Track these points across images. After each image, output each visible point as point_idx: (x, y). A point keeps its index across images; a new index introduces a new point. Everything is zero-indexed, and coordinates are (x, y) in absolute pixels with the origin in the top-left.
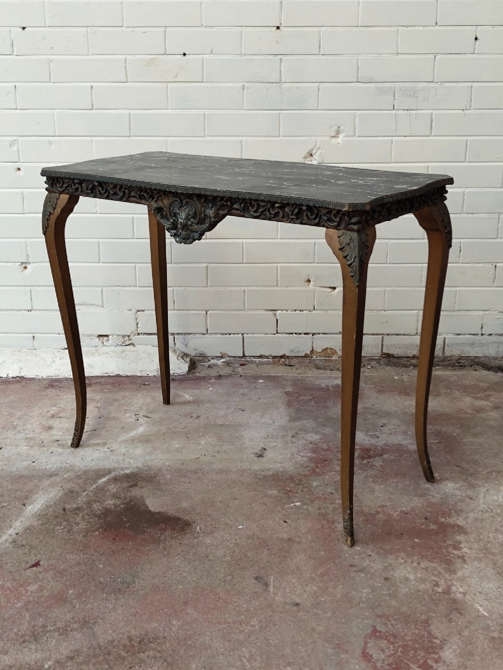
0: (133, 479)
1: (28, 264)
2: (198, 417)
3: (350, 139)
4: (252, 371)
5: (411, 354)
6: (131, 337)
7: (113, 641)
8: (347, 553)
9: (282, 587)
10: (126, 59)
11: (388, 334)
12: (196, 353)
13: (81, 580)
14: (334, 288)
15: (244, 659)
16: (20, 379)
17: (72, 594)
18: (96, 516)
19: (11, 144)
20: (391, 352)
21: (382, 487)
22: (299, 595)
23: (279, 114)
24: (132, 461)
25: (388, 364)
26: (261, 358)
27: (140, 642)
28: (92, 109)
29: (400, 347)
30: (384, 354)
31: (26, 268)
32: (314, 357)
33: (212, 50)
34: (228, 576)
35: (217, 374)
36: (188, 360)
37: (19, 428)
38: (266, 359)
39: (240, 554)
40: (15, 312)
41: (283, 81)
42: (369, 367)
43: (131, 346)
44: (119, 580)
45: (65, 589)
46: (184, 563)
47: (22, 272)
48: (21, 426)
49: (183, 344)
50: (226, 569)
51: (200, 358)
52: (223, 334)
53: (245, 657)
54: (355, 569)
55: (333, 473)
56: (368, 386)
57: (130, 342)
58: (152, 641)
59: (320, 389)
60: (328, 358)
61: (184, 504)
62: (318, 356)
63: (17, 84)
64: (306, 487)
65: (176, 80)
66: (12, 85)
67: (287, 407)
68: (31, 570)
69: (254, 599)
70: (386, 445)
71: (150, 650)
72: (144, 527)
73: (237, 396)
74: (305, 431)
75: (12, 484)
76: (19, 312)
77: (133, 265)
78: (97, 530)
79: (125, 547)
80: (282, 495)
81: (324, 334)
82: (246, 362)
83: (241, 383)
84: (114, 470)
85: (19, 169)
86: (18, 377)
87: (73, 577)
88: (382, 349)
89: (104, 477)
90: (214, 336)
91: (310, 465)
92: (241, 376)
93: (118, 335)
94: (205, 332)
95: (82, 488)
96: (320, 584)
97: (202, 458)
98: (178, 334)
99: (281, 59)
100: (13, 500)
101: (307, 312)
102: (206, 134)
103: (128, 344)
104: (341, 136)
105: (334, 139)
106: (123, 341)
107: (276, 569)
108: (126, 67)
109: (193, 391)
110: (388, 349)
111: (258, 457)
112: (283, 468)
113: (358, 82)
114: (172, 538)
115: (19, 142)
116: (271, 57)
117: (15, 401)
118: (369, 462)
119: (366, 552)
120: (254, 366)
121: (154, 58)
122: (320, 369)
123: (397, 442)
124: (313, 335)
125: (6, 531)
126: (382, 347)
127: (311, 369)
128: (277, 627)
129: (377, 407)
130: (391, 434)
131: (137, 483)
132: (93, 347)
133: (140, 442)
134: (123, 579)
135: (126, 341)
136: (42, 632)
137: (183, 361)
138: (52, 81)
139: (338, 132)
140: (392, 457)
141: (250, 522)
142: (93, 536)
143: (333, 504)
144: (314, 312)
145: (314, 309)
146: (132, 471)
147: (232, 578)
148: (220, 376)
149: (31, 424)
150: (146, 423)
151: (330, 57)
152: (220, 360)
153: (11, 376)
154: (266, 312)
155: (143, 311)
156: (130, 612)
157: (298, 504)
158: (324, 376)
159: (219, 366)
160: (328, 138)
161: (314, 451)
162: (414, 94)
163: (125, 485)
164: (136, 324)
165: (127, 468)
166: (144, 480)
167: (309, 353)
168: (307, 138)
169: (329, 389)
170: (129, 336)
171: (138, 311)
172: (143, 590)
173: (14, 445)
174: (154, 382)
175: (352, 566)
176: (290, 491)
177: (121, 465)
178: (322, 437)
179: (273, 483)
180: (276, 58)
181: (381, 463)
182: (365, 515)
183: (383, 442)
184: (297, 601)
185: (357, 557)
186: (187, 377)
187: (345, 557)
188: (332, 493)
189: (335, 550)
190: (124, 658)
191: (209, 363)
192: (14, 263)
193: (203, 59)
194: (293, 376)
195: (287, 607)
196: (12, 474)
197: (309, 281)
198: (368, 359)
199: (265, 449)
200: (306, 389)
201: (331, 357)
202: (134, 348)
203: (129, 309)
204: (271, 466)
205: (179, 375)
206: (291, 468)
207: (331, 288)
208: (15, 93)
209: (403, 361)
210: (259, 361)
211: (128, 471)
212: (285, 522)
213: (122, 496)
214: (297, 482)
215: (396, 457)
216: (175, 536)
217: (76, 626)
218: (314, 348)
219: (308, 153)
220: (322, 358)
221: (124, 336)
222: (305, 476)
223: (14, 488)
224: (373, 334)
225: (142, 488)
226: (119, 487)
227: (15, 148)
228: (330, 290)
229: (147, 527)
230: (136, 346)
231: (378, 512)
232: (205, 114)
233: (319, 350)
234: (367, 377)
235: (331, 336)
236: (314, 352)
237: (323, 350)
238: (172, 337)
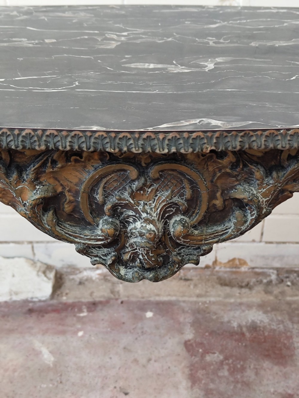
32: (217, 269)
35: (91, 300)
36: (52, 275)
42: (289, 283)
49: (46, 254)
51: (69, 270)
56: (295, 326)
59: (232, 334)
60: (234, 270)
62: (222, 267)
67: (190, 384)
73: (117, 354)
83: (123, 320)
92: (122, 302)
98: (37, 242)
109: (56, 339)
127: (213, 287)
137: (45, 279)
148: (94, 303)
152: (95, 271)
158: (233, 300)
159: (93, 281)
167: (211, 264)
169: (243, 334)
174: (3, 317)
186: (51, 306)
191: (80, 276)
194: (191, 302)
198: (287, 271)
200: (212, 333)
201: (239, 268)
205: (40, 301)
218: (218, 258)
220: (228, 270)
233: (224, 261)
234: (289, 304)
235: (241, 244)
236: (218, 263)
237: (229, 261)
238: (30, 246)
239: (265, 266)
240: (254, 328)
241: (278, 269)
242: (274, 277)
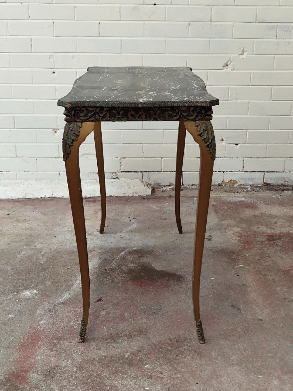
0: (140, 253)
1: (57, 130)
2: (165, 219)
3: (250, 56)
4: (188, 194)
5: (280, 183)
6: (117, 174)
7: (161, 341)
8: (280, 292)
9: (249, 311)
10: (120, 7)
11: (267, 172)
12: (155, 183)
13: (130, 308)
14: (237, 144)
15: (241, 350)
16: (53, 198)
17: (127, 315)
18: (125, 273)
19: (50, 57)
20: (269, 182)
21: (287, 256)
22: (260, 315)
23: (210, 40)
24: (135, 243)
25: (267, 189)
26: (193, 186)
27: (177, 342)
28: (99, 37)
29: (274, 179)
30: (265, 183)
31: (56, 132)
32: (224, 185)
33: (171, 2)
34: (215, 305)
35: (168, 195)
36: (151, 187)
37: (62, 225)
38: (196, 187)
39: (217, 293)
40: (49, 159)
41: (212, 21)
42: (256, 191)
43: (117, 179)
44: (152, 308)
45: (122, 313)
46: (187, 298)
47: (54, 134)
48: (62, 224)
49: (148, 178)
50: (213, 301)
51: (157, 186)
52: (171, 172)
53: (241, 349)
54: (288, 300)
55: (256, 249)
56: (259, 201)
57: (117, 177)
58: (184, 341)
59: (231, 203)
60: (231, 186)
61: (175, 266)
62: (226, 184)
63: (54, 21)
64: (243, 256)
65: (149, 19)
66: (52, 21)
67: (215, 213)
68: (98, 303)
69: (235, 317)
70: (281, 233)
71: (185, 346)
72: (156, 279)
73: (184, 207)
74: (231, 226)
75: (69, 256)
76: (51, 159)
77: (120, 130)
78: (129, 281)
79: (149, 290)
80: (231, 261)
81: (230, 171)
82: (184, 189)
83: (184, 200)
84: (127, 248)
85: (54, 72)
86: (51, 197)
87: (124, 306)
88: (264, 180)
89: (123, 252)
90: (166, 173)
91: (240, 245)
92: (183, 196)
93: (110, 173)
94: (161, 171)
95: (112, 258)
96: (270, 309)
97: (176, 241)
98: (144, 172)
99: (212, 8)
100: (73, 265)
101: (221, 158)
102: (166, 52)
103: (115, 178)
104: (245, 54)
105: (241, 56)
106: (112, 176)
107: (242, 301)
108: (120, 12)
109: (158, 204)
110: (267, 181)
111: (208, 240)
112: (225, 246)
113: (256, 22)
114: (174, 285)
115: (55, 57)
116: (206, 7)
117: (54, 210)
118: (274, 243)
119: (290, 291)
120: (189, 191)
121: (137, 6)
122: (227, 192)
123: (286, 232)
124: (224, 172)
125: (75, 282)
126: (264, 179)
127: (222, 193)
128: (254, 332)
129: (268, 213)
130: (281, 227)
131: (143, 255)
132: (94, 179)
133: (136, 232)
134: (155, 307)
135: (114, 176)
136: (117, 337)
137: (148, 188)
138: (75, 19)
139: (243, 52)
140: (287, 240)
141: (217, 276)
142: (128, 284)
143: (262, 265)
144: (225, 158)
145: (225, 157)
146: (137, 248)
147: (218, 306)
148: (171, 196)
149: (69, 223)
150: (136, 222)
151: (241, 7)
152: (168, 187)
153: (47, 196)
154: (196, 159)
155: (125, 158)
156: (165, 325)
157: (241, 266)
158: (231, 196)
159: (168, 191)
160: (238, 55)
161: (240, 237)
162: (288, 29)
163: (136, 256)
164: (120, 166)
165: (135, 247)
166: (146, 253)
167: (221, 183)
168: (225, 55)
169: (237, 203)
170: (116, 173)
171: (122, 158)
172: (168, 313)
173: (62, 235)
174: (133, 200)
175: (285, 299)
176: (234, 259)
177: (130, 245)
178: (242, 229)
179: (223, 254)
180: (209, 7)
181: (282, 243)
182: (283, 271)
183: (279, 232)
184: (260, 318)
185: (286, 294)
186: (152, 197)
187: (280, 294)
188: (259, 260)
189: (272, 290)
190: (171, 351)
191: (162, 189)
192: (49, 129)
193: (166, 7)
194: (213, 196)
195: (256, 321)
196: (67, 251)
197: (223, 140)
198: (255, 186)
199: (211, 236)
200: (223, 203)
201: (233, 185)
202: (119, 180)
203: (116, 157)
204: (218, 245)
205: (147, 196)
206: (230, 246)
207: (235, 144)
208: (53, 26)
209: (275, 188)
210: (192, 188)
211: (135, 249)
212: (237, 275)
213: (137, 262)
214: (237, 254)
215: (289, 240)
216: (176, 283)
217: (136, 333)
218: (224, 180)
219: (225, 64)
220: (228, 186)
221: (113, 173)
222: (240, 251)
223: (71, 258)
224: (259, 172)
225: (147, 257)
226: (134, 257)
227: (52, 60)
228: (235, 145)
229: (157, 279)
230: (120, 179)
231: (289, 270)
232: (166, 40)
233: (227, 181)
234: (256, 196)
235: (234, 172)
236: (224, 182)
237: (229, 181)
238: (141, 173)
239: (245, 184)
240: (241, 201)
241: (251, 185)
242: (249, 189)
